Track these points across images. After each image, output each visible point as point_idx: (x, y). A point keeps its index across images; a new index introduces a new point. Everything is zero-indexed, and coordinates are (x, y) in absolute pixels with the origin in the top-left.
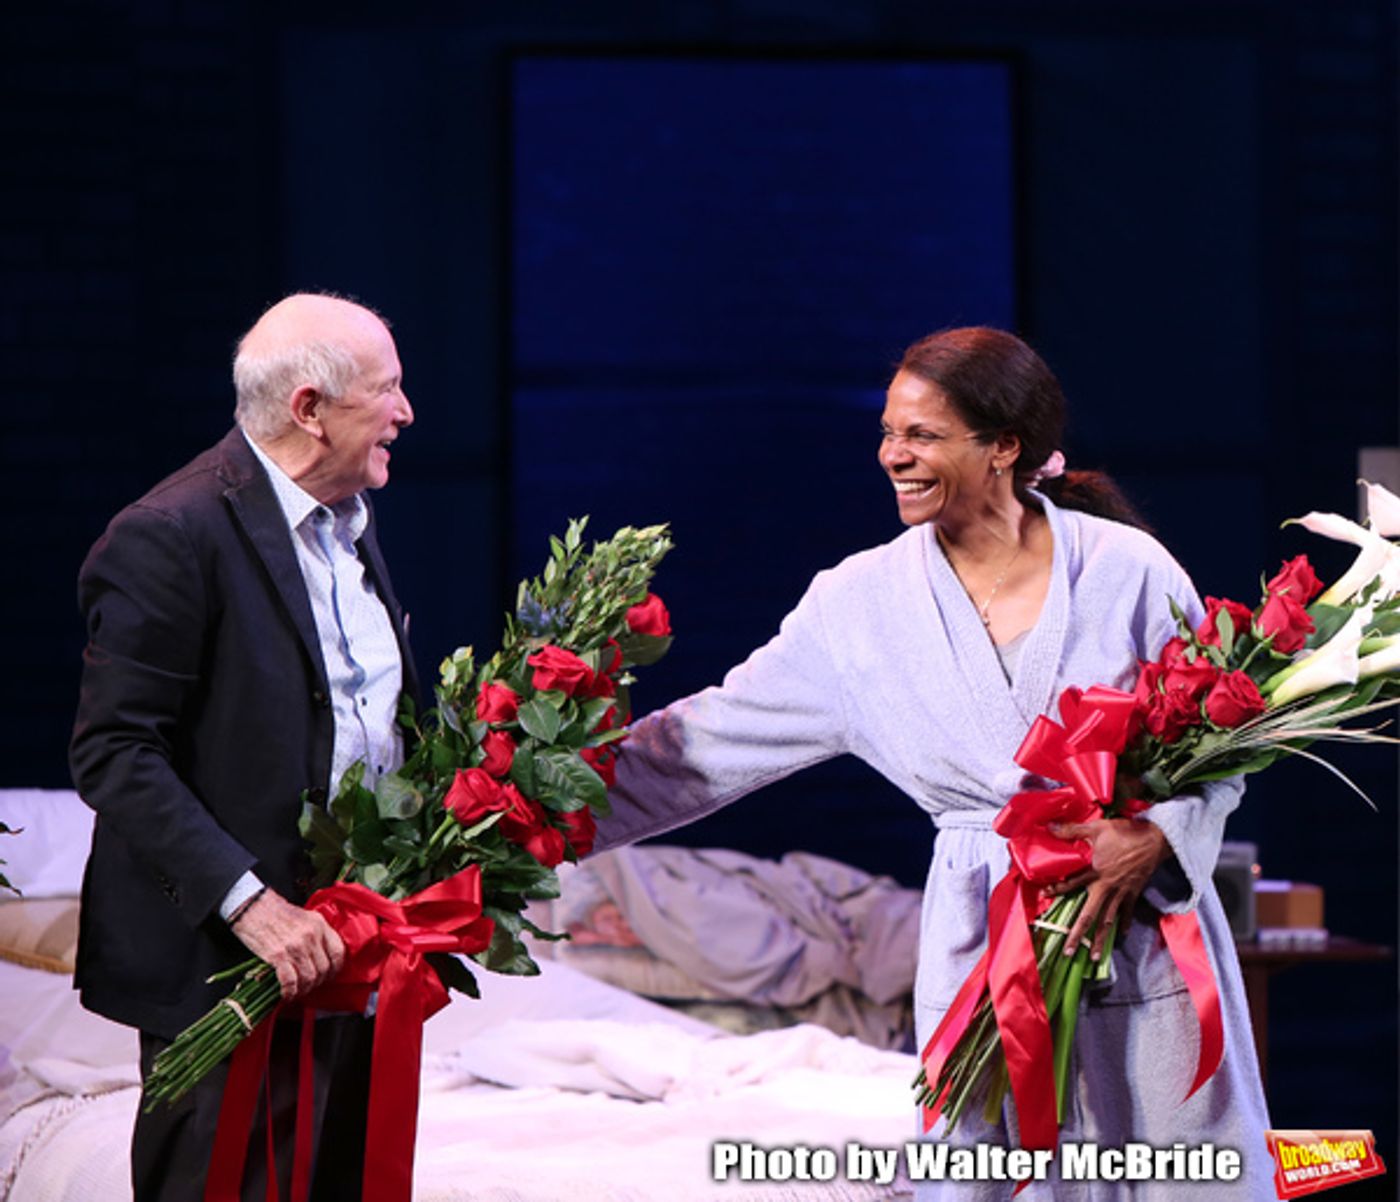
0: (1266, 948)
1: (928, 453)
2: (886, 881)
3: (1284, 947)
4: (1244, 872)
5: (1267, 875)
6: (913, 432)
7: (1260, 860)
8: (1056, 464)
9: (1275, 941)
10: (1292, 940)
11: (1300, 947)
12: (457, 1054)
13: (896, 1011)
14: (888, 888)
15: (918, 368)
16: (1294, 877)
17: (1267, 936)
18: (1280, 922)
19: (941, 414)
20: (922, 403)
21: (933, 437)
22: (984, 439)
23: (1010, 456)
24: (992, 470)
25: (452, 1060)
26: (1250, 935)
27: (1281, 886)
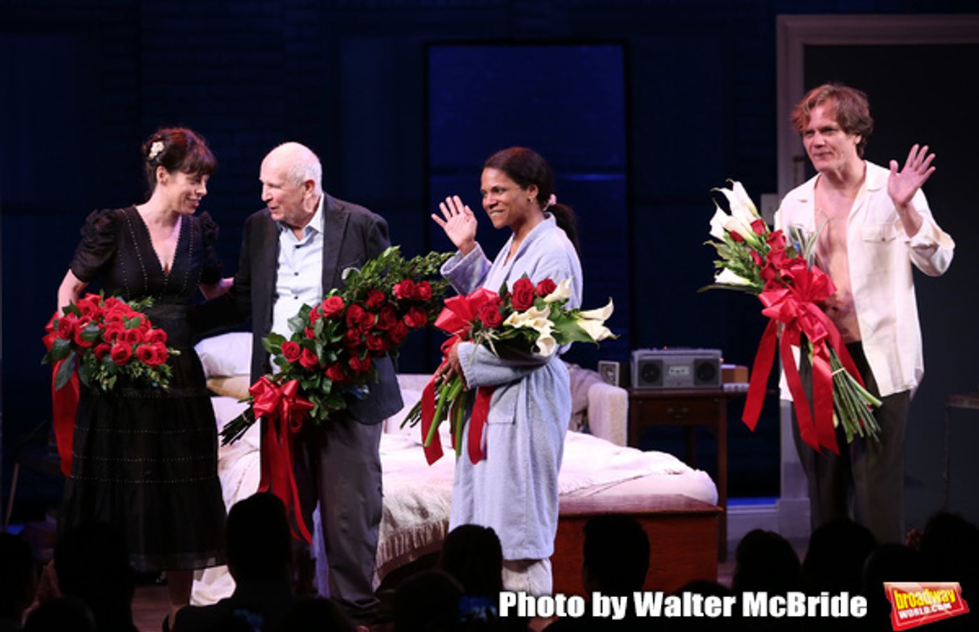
0: (726, 391)
1: (503, 197)
2: (576, 366)
3: (733, 390)
4: (717, 361)
5: (726, 362)
6: (495, 190)
7: (723, 356)
8: (553, 200)
9: (729, 388)
10: (736, 388)
11: (739, 390)
12: (409, 435)
13: (580, 417)
14: (576, 368)
15: (491, 165)
16: (736, 363)
17: (726, 386)
18: (732, 381)
19: (504, 181)
20: (496, 178)
21: (504, 190)
22: (524, 187)
23: (535, 193)
24: (529, 200)
25: (407, 437)
26: (719, 386)
27: (732, 366)
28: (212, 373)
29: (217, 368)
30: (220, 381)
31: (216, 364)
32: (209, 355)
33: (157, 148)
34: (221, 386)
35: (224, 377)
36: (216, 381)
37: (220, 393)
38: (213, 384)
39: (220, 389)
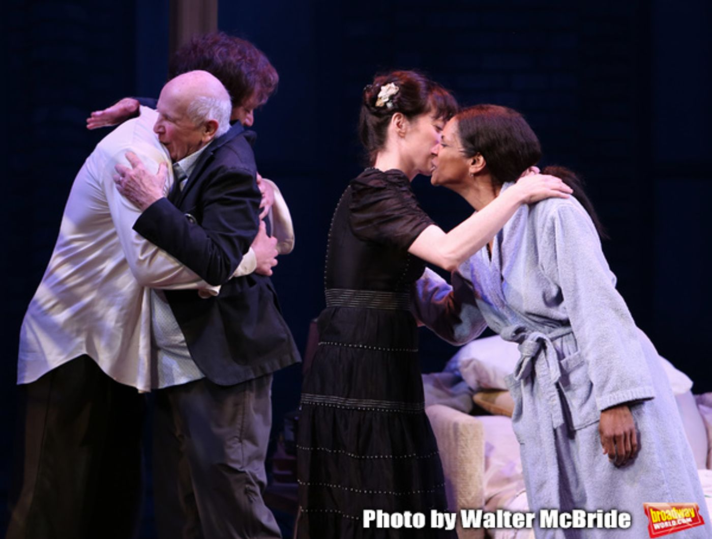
28: (482, 385)
29: (488, 377)
30: (492, 396)
31: (487, 374)
32: (479, 362)
33: (387, 92)
34: (493, 402)
35: (498, 391)
36: (487, 395)
37: (492, 410)
38: (483, 399)
39: (493, 405)
